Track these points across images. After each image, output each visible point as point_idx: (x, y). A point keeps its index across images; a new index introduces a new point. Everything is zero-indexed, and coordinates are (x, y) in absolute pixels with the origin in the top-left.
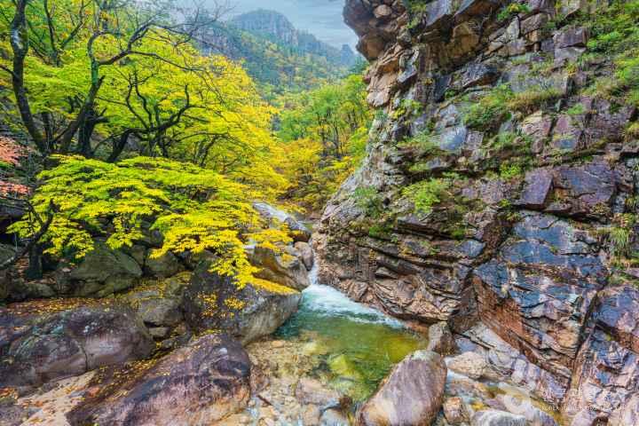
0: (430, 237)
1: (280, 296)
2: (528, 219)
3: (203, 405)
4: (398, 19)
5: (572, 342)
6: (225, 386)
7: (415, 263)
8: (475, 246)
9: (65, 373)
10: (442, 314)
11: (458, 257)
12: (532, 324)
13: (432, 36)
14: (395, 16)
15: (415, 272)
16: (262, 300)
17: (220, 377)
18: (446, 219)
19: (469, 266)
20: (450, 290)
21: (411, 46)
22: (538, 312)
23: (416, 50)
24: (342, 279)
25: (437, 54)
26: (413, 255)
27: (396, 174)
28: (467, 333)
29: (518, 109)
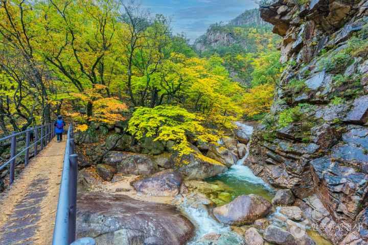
0: (292, 141)
1: (209, 164)
2: (352, 131)
3: (162, 190)
4: (292, 11)
5: (353, 209)
6: (170, 187)
7: (282, 156)
8: (313, 147)
9: (133, 173)
10: (289, 185)
11: (302, 152)
12: (335, 196)
13: (314, 15)
14: (289, 10)
15: (283, 161)
16: (197, 163)
17: (169, 183)
18: (300, 130)
19: (308, 159)
20: (296, 172)
21: (300, 24)
22: (338, 189)
23: (303, 27)
24: (254, 164)
25: (320, 24)
26: (282, 151)
27: (284, 104)
28: (305, 199)
29: (359, 56)
